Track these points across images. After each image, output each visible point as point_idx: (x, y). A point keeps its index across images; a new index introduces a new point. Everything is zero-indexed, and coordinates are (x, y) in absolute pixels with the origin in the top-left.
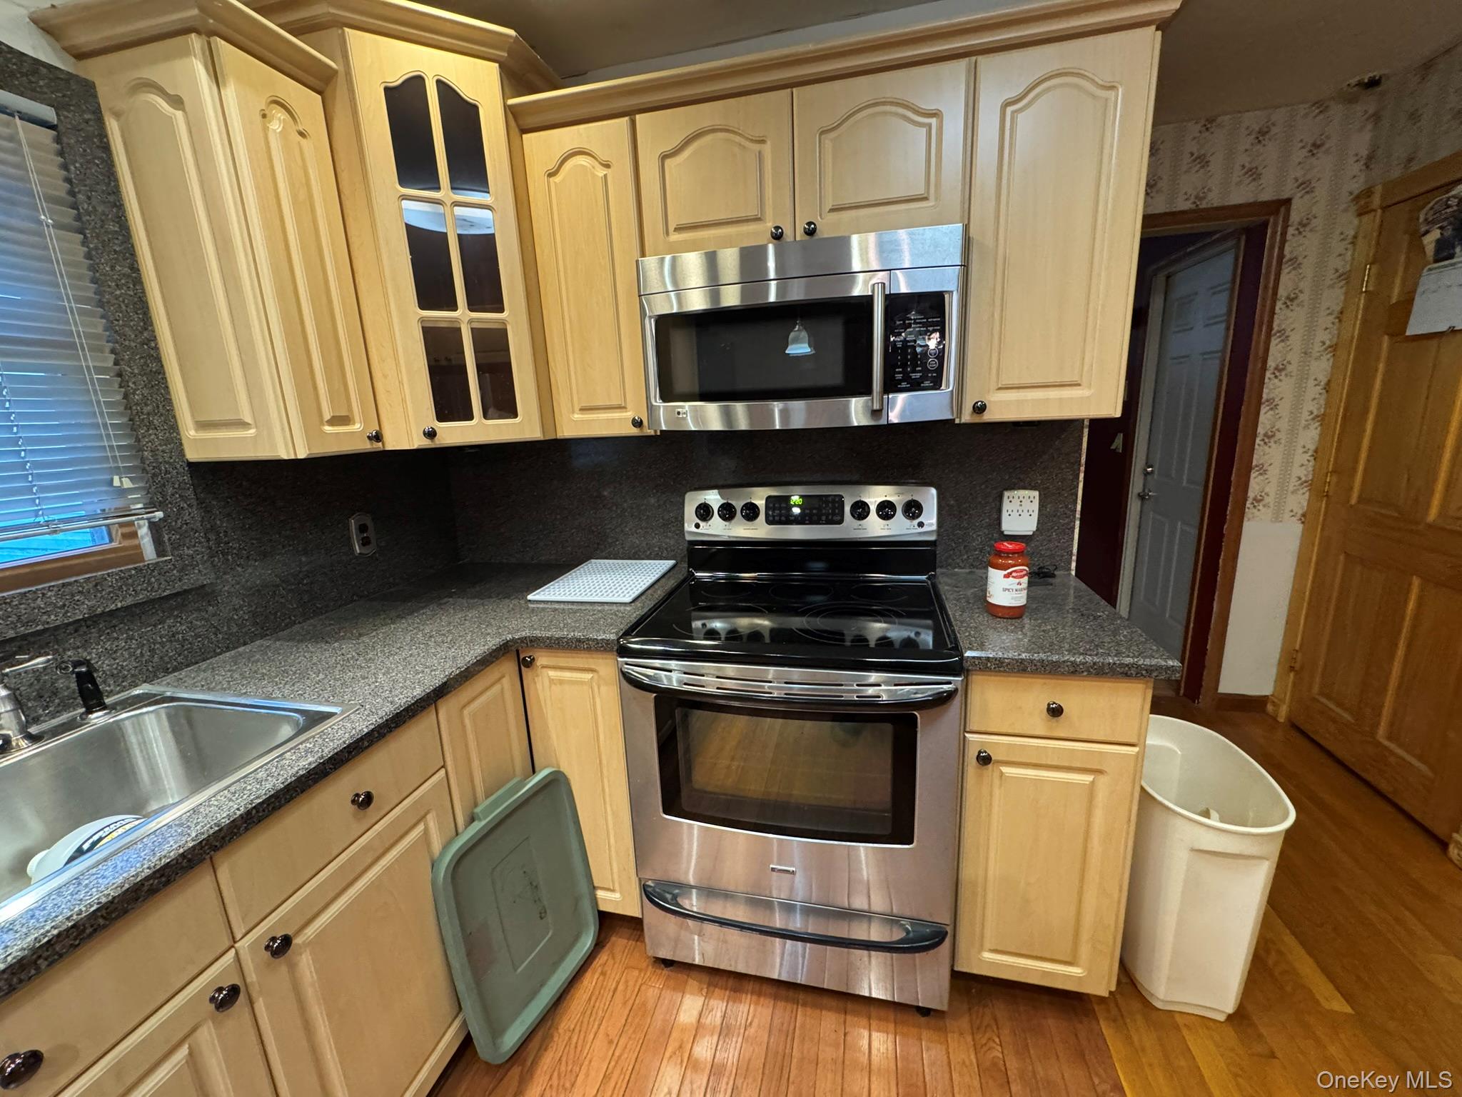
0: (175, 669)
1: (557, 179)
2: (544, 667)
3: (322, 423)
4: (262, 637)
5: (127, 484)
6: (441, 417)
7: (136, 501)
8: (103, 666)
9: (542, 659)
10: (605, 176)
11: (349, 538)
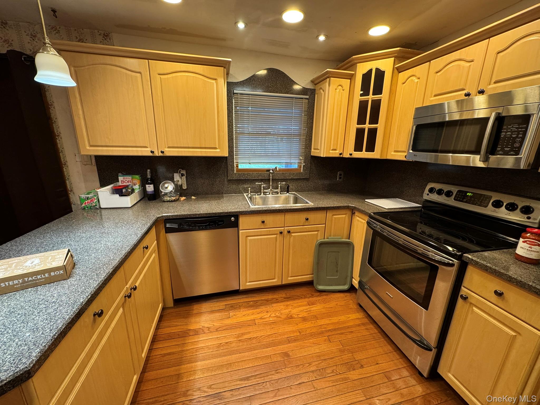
0: (300, 192)
1: (404, 85)
2: (356, 216)
3: (330, 150)
4: (314, 191)
5: (301, 158)
6: (355, 151)
7: (302, 161)
8: (291, 187)
9: (357, 214)
10: (418, 82)
11: (337, 176)
